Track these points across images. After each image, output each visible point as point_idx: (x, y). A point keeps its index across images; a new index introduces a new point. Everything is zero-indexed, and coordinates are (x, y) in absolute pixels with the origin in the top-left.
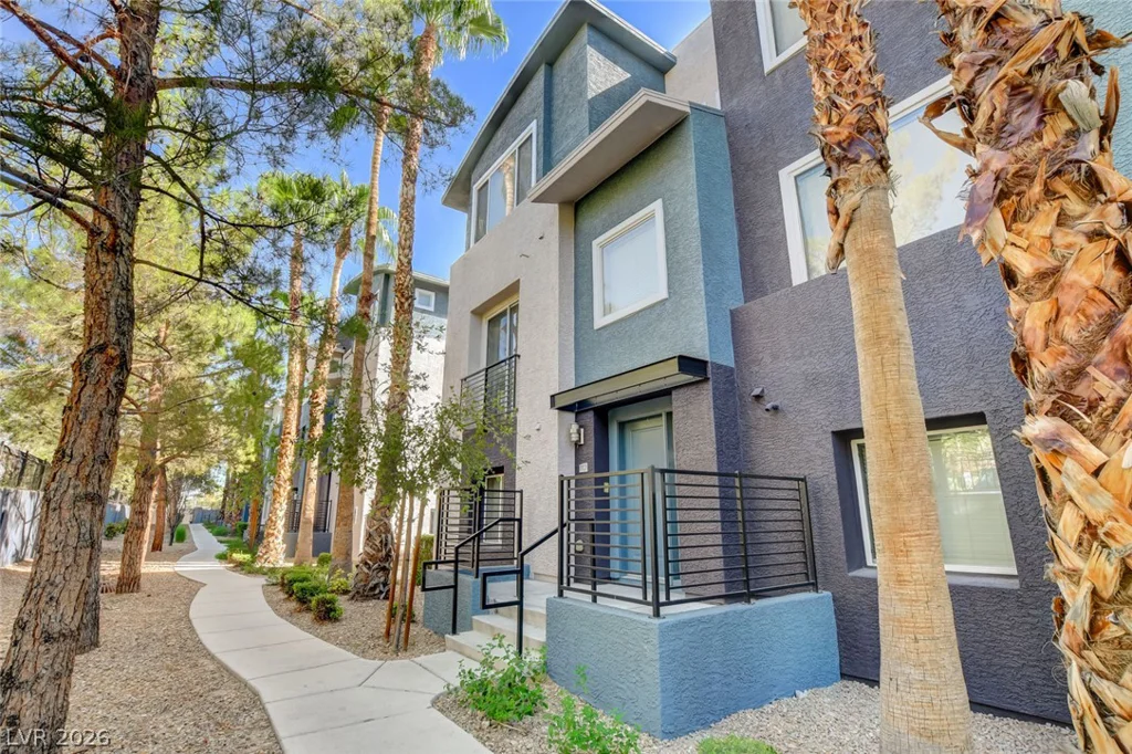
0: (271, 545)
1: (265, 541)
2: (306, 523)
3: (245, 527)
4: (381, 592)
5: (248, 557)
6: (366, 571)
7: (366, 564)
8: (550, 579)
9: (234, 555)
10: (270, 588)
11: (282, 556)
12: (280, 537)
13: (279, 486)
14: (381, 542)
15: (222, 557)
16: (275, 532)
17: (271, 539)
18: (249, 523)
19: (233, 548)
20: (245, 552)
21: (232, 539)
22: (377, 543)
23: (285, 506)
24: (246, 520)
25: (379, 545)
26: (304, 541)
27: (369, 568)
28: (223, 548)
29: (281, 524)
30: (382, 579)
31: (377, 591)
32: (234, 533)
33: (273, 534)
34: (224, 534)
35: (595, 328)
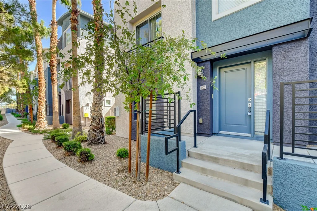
0: (41, 121)
1: (38, 120)
2: (56, 112)
3: (28, 114)
4: (102, 141)
5: (31, 126)
6: (94, 133)
7: (94, 130)
8: (190, 135)
9: (25, 126)
10: (46, 141)
11: (47, 125)
12: (45, 119)
13: (41, 99)
14: (99, 120)
15: (20, 126)
16: (42, 117)
17: (41, 119)
18: (29, 113)
19: (24, 123)
20: (30, 125)
21: (23, 118)
22: (98, 121)
23: (44, 107)
24: (27, 112)
25: (98, 122)
26: (56, 119)
27: (95, 132)
28: (20, 122)
29: (44, 113)
30: (102, 136)
31: (100, 141)
32: (24, 116)
33: (41, 118)
34: (20, 117)
35: (213, 20)
